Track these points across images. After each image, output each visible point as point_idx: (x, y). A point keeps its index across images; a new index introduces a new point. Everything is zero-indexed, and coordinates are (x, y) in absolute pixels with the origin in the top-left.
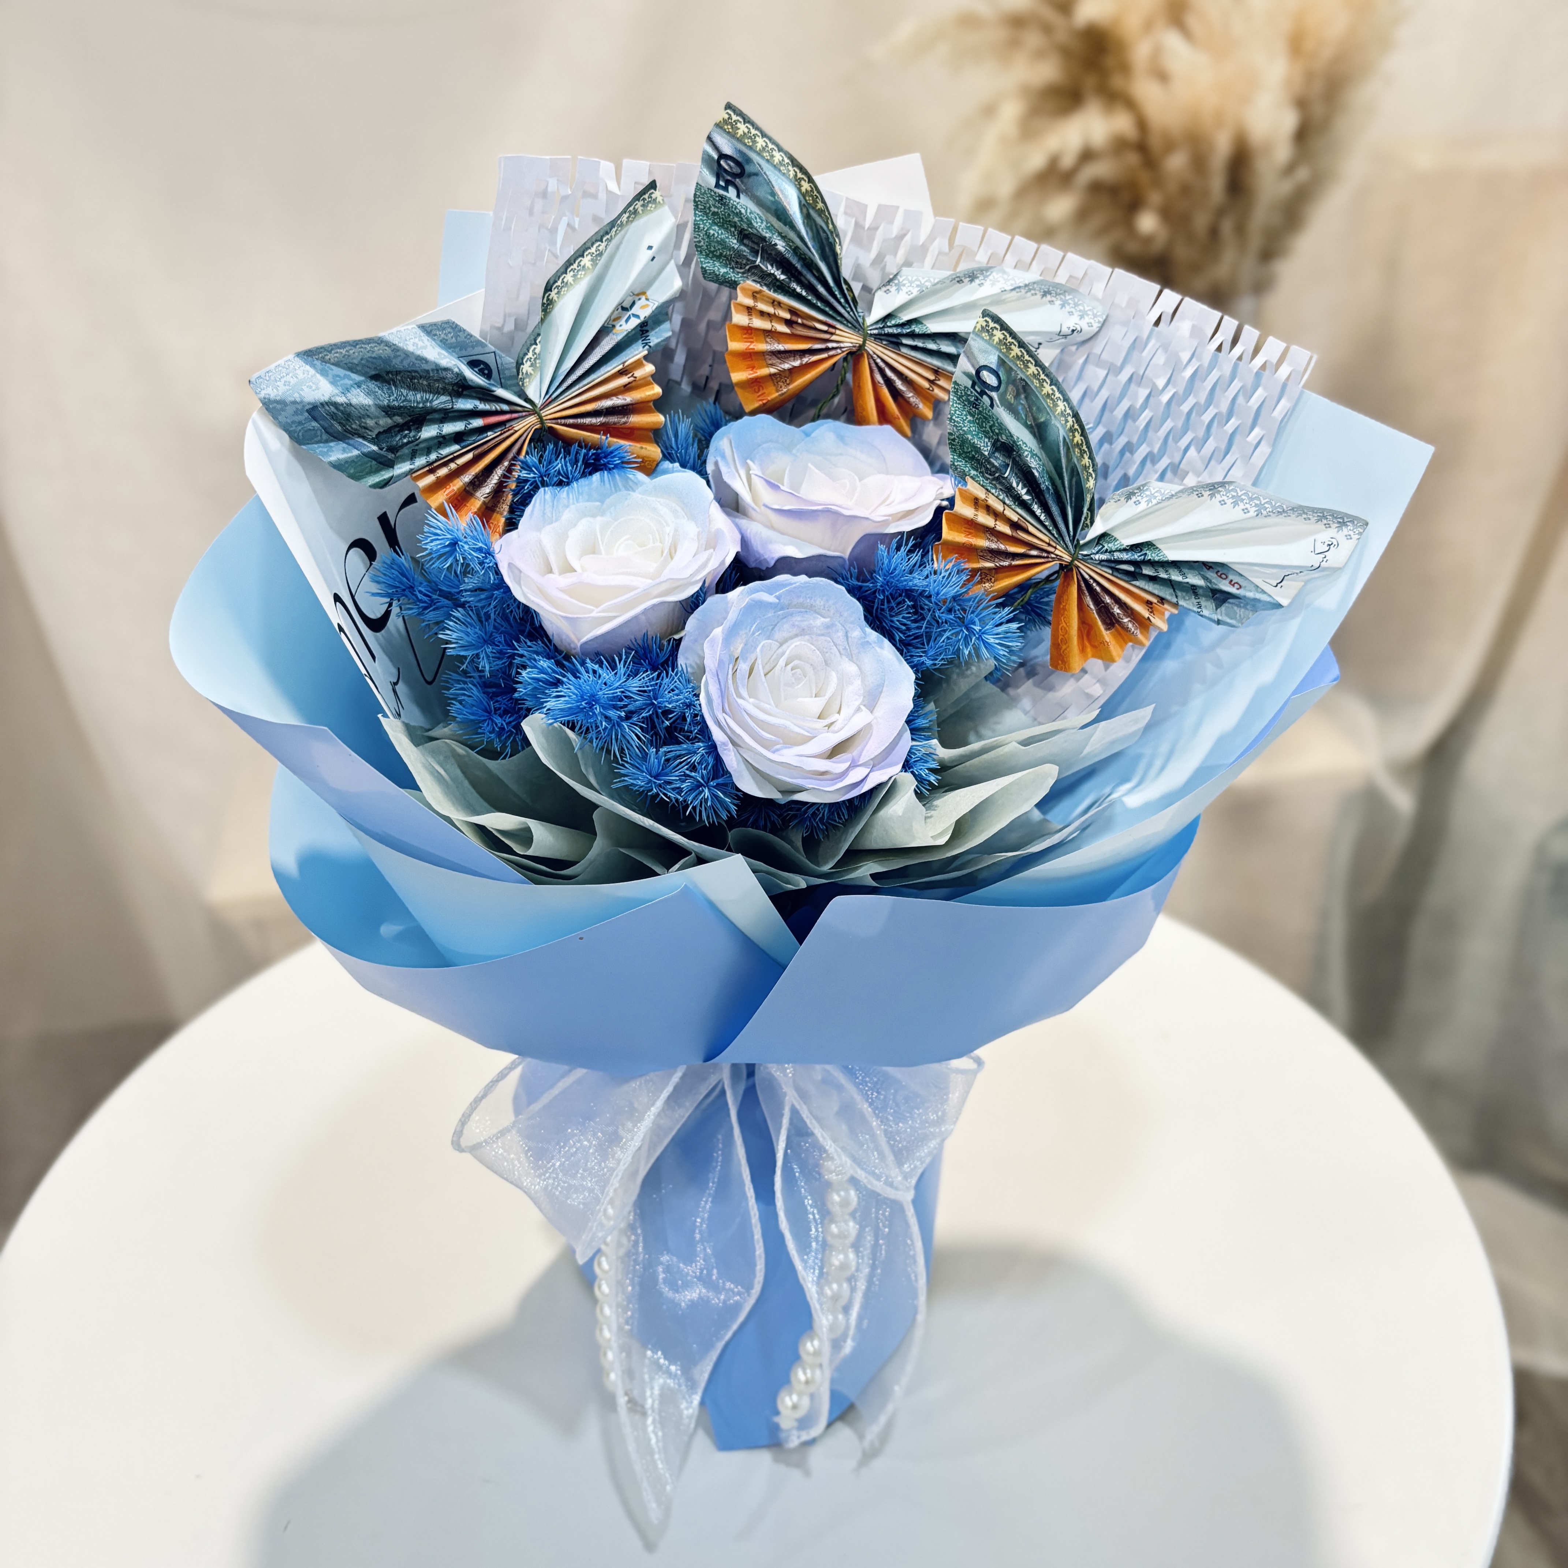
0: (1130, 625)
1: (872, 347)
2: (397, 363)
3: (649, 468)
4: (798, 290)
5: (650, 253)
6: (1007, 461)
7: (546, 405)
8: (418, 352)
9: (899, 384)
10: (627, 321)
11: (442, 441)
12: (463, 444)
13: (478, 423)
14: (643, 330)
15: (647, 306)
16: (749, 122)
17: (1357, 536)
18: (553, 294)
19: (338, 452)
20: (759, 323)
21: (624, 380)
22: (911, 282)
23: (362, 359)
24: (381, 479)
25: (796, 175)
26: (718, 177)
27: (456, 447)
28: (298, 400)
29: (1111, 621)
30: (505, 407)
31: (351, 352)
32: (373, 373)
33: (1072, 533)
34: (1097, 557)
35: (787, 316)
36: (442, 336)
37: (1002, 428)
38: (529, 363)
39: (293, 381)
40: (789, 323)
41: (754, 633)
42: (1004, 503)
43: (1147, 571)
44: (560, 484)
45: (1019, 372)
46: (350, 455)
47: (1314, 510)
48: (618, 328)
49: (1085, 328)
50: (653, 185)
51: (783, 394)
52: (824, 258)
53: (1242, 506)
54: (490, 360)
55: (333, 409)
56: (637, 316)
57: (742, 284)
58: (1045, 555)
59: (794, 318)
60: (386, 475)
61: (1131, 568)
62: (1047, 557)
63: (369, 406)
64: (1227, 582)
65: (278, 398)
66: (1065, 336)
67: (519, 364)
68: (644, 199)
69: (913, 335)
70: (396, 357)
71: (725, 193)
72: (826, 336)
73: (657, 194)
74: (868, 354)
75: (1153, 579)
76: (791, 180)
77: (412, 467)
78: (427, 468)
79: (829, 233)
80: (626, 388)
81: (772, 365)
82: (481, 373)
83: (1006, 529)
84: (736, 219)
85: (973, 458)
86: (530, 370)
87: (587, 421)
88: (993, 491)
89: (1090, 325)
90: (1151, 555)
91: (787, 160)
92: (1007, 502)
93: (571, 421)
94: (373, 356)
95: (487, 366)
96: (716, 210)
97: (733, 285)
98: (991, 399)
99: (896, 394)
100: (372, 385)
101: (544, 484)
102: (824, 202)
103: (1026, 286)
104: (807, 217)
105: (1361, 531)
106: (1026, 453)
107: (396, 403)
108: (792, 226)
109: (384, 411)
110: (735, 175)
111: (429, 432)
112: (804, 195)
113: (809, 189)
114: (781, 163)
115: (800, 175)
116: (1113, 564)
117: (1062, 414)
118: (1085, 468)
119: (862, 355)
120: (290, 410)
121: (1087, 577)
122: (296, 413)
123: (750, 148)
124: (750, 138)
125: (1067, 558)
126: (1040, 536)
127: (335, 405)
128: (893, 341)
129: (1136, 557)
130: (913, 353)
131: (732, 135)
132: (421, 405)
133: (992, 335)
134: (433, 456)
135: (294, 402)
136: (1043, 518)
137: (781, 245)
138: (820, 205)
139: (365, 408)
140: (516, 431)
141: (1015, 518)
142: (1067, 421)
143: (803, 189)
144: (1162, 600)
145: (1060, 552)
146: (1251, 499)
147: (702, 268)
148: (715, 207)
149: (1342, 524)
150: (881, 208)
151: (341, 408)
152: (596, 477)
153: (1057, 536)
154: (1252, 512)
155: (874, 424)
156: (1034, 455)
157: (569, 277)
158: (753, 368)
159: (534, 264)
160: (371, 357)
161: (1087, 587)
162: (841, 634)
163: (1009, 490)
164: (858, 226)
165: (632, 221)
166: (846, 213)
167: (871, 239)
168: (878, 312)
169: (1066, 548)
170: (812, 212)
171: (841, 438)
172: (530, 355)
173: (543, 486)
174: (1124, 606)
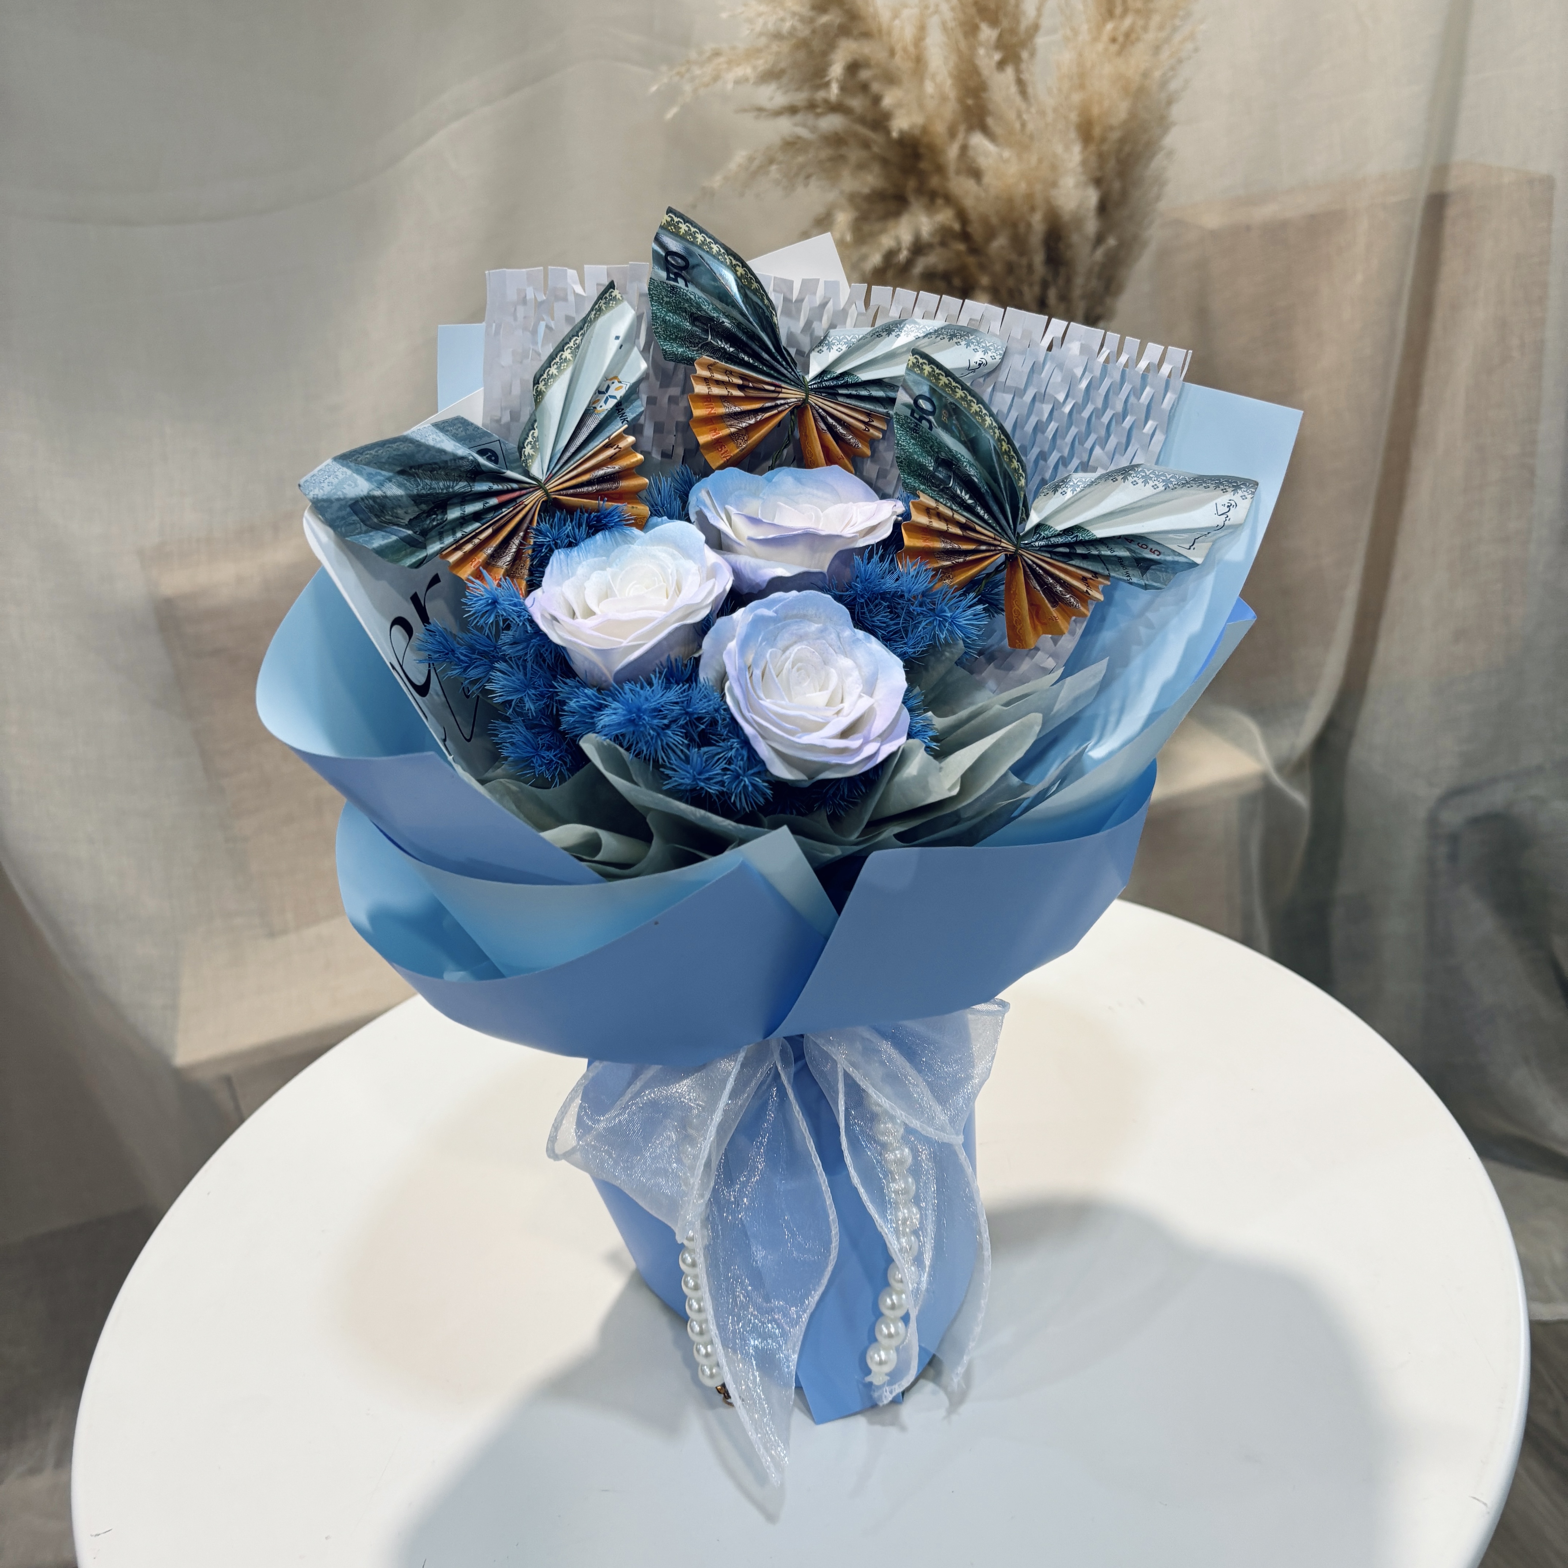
0: (1072, 600)
1: (813, 400)
2: (420, 458)
3: (642, 524)
4: (746, 358)
5: (618, 343)
6: (949, 473)
7: (548, 480)
8: (438, 446)
9: (840, 429)
10: (606, 402)
11: (464, 520)
12: (484, 521)
13: (494, 501)
14: (619, 409)
15: (621, 387)
16: (688, 222)
17: (1251, 496)
18: (541, 386)
19: (379, 540)
20: (716, 391)
21: (610, 452)
22: (839, 341)
23: (389, 458)
24: (417, 559)
25: (731, 262)
26: (668, 271)
27: (477, 525)
28: (342, 497)
29: (1055, 599)
30: (515, 486)
31: (380, 452)
32: (399, 469)
33: (1012, 527)
34: (1037, 544)
35: (740, 382)
36: (454, 431)
37: (942, 446)
38: (530, 446)
39: (335, 481)
40: (740, 387)
41: (761, 643)
42: (952, 509)
43: (1079, 551)
44: (570, 545)
45: (948, 398)
46: (390, 540)
47: (1212, 478)
48: (598, 408)
49: (989, 360)
50: (611, 285)
51: (743, 449)
52: (764, 329)
53: (1151, 483)
54: (496, 447)
55: (371, 502)
56: (614, 397)
57: (698, 360)
58: (993, 548)
59: (746, 383)
60: (421, 555)
61: (1067, 550)
62: (995, 550)
63: (402, 496)
64: (1148, 551)
65: (325, 497)
66: (974, 370)
67: (521, 448)
68: (606, 298)
69: (847, 386)
70: (419, 452)
71: (676, 284)
72: (775, 395)
73: (616, 293)
74: (811, 406)
75: (1084, 557)
76: (728, 267)
77: (442, 546)
78: (454, 546)
79: (765, 308)
80: (612, 459)
81: (731, 426)
82: (489, 459)
83: (958, 531)
84: (686, 305)
85: (920, 475)
86: (531, 452)
87: (585, 489)
88: (942, 500)
89: (993, 358)
90: (1081, 537)
91: (722, 251)
92: (954, 508)
93: (571, 491)
94: (399, 453)
95: (494, 454)
96: (668, 299)
97: (690, 361)
98: (930, 422)
99: (837, 437)
100: (400, 478)
101: (557, 547)
102: (758, 281)
103: (936, 331)
104: (745, 296)
105: (1253, 490)
106: (965, 464)
107: (424, 492)
108: (733, 304)
109: (413, 500)
110: (682, 268)
111: (454, 514)
112: (739, 278)
113: (744, 273)
114: (719, 253)
115: (734, 262)
116: (1050, 549)
117: (990, 427)
118: (1016, 470)
119: (807, 407)
120: (336, 506)
121: (1030, 562)
122: (340, 509)
123: (692, 243)
124: (691, 234)
125: (1012, 548)
126: (986, 533)
127: (374, 498)
128: (831, 393)
129: (1069, 539)
130: (848, 401)
131: (676, 235)
132: (445, 491)
133: (922, 370)
134: (459, 535)
135: (338, 500)
136: (986, 517)
137: (727, 323)
138: (755, 285)
139: (397, 498)
140: (526, 506)
141: (963, 520)
142: (995, 433)
143: (739, 274)
144: (1096, 574)
145: (1005, 544)
146: (1158, 476)
147: (663, 349)
148: (667, 296)
149: (1236, 488)
150: (804, 282)
151: (378, 501)
152: (599, 536)
153: (1000, 531)
154: (1161, 488)
155: (822, 466)
156: (971, 465)
157: (553, 370)
158: (715, 430)
159: (521, 362)
160: (397, 455)
161: (1032, 571)
162: (833, 636)
163: (955, 498)
164: (786, 300)
165: (598, 318)
166: (774, 290)
167: (799, 311)
168: (815, 370)
169: (1010, 540)
170: (748, 292)
171: (798, 480)
172: (530, 439)
173: (557, 548)
174: (1064, 584)
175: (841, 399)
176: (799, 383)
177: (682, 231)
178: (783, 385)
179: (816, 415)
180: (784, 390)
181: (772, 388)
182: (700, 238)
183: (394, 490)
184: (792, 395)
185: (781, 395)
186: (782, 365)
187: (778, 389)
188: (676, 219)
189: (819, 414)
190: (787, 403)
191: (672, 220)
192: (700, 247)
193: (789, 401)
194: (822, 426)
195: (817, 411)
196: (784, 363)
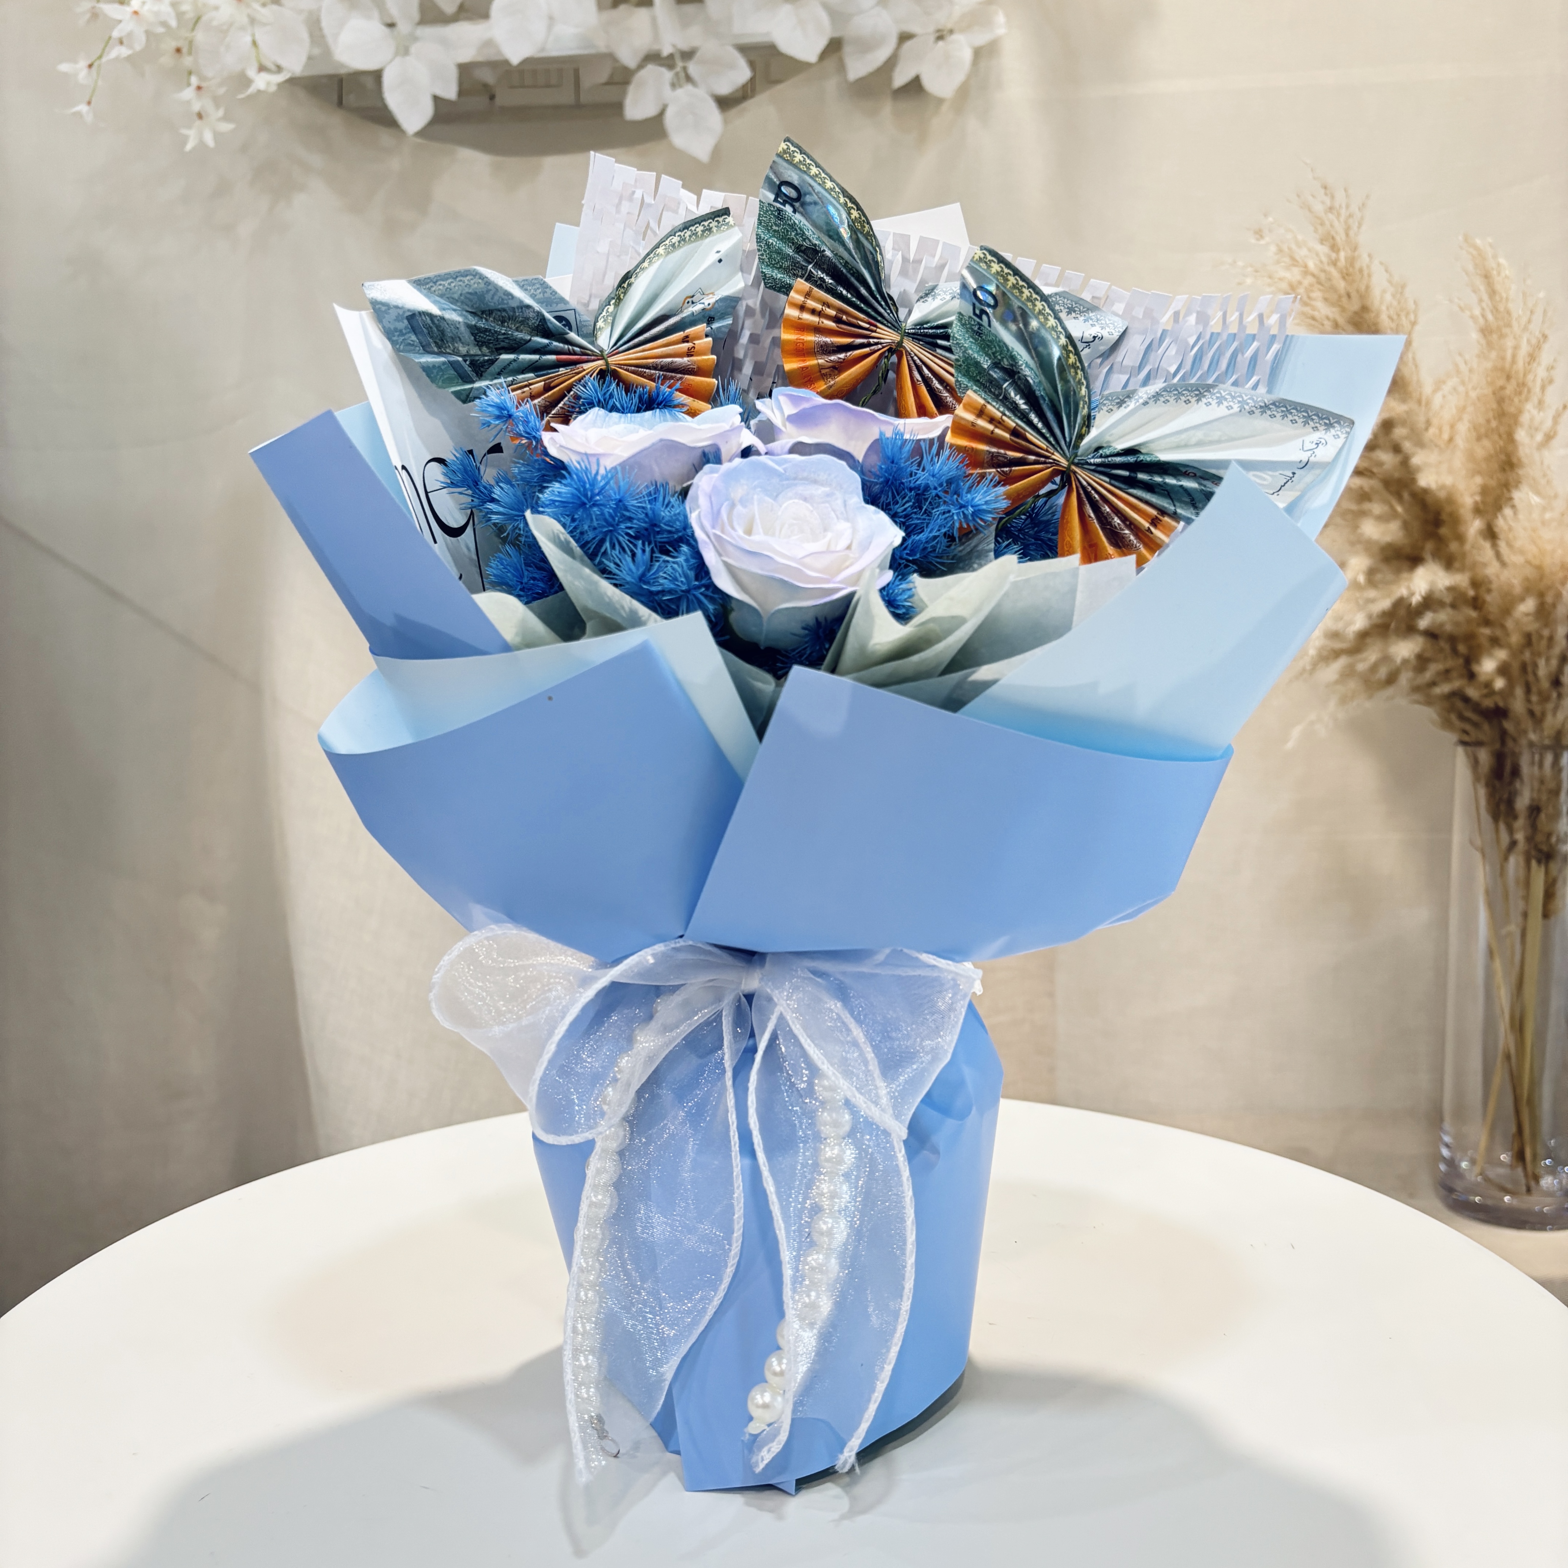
0: (1130, 536)
1: (909, 345)
4: (844, 292)
5: (718, 256)
6: (1007, 378)
8: (506, 288)
9: (933, 380)
10: (693, 306)
11: (518, 368)
12: (539, 374)
13: (553, 358)
14: (707, 318)
15: (713, 298)
16: (804, 154)
17: (1344, 436)
20: (807, 317)
25: (847, 204)
26: (778, 196)
27: (531, 375)
28: (400, 304)
29: (1114, 536)
30: (577, 350)
32: (470, 310)
33: (1068, 440)
34: (1092, 461)
35: (835, 314)
36: (532, 291)
37: (1003, 350)
38: (602, 320)
40: (836, 321)
42: (1003, 413)
43: (1142, 477)
48: (684, 310)
49: (1106, 335)
50: (726, 210)
51: (831, 387)
52: (868, 266)
54: (570, 316)
55: (429, 321)
56: (703, 304)
57: (795, 286)
58: (1043, 459)
59: (841, 317)
60: (466, 387)
61: (1126, 473)
62: (1045, 463)
65: (384, 301)
66: (1088, 343)
68: (719, 221)
70: (488, 291)
72: (869, 333)
73: (730, 220)
74: (907, 352)
76: (842, 207)
79: (874, 253)
81: (821, 357)
83: (1005, 436)
84: (793, 234)
86: (603, 325)
87: (646, 371)
88: (991, 401)
90: (1145, 459)
91: (838, 190)
92: (1005, 410)
93: (635, 369)
94: (470, 291)
95: (568, 322)
96: (777, 228)
97: (788, 287)
98: (988, 315)
99: (933, 392)
102: (870, 227)
104: (858, 243)
105: (1348, 430)
106: (1021, 365)
108: (840, 242)
110: (793, 198)
112: (854, 222)
113: (858, 216)
114: (833, 190)
115: (849, 204)
116: (1108, 470)
118: (1080, 382)
119: (901, 352)
120: (393, 313)
121: (1085, 483)
122: (398, 319)
123: (806, 175)
124: (805, 165)
125: (1064, 462)
126: (1038, 444)
127: (431, 316)
128: (929, 342)
129: (1131, 459)
131: (790, 163)
135: (397, 307)
136: (1040, 425)
137: (831, 256)
138: (867, 229)
139: (455, 324)
140: (583, 371)
141: (1012, 425)
143: (853, 217)
144: (1163, 512)
145: (1057, 456)
146: (1233, 397)
147: (762, 272)
148: (776, 225)
149: (1329, 426)
150: (922, 241)
151: (436, 322)
153: (1053, 442)
154: (1236, 408)
158: (804, 361)
161: (1087, 496)
164: (905, 260)
165: (706, 237)
166: (894, 249)
167: (916, 271)
168: (916, 316)
169: (1064, 455)
172: (604, 313)
174: (1124, 518)
175: (939, 351)
176: (895, 325)
177: (796, 160)
178: (879, 325)
179: (911, 362)
180: (878, 330)
181: (867, 326)
182: (814, 170)
183: (454, 316)
184: (888, 336)
185: (874, 334)
186: (881, 305)
187: (872, 328)
188: (792, 148)
189: (914, 361)
190: (881, 344)
191: (788, 148)
192: (812, 177)
193: (882, 341)
194: (917, 376)
195: (912, 358)
196: (883, 303)
